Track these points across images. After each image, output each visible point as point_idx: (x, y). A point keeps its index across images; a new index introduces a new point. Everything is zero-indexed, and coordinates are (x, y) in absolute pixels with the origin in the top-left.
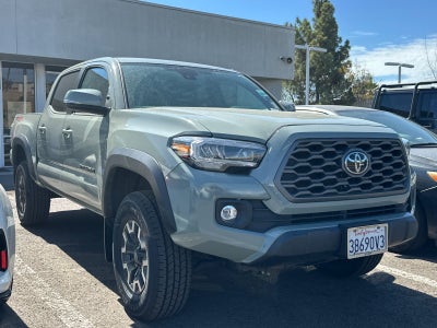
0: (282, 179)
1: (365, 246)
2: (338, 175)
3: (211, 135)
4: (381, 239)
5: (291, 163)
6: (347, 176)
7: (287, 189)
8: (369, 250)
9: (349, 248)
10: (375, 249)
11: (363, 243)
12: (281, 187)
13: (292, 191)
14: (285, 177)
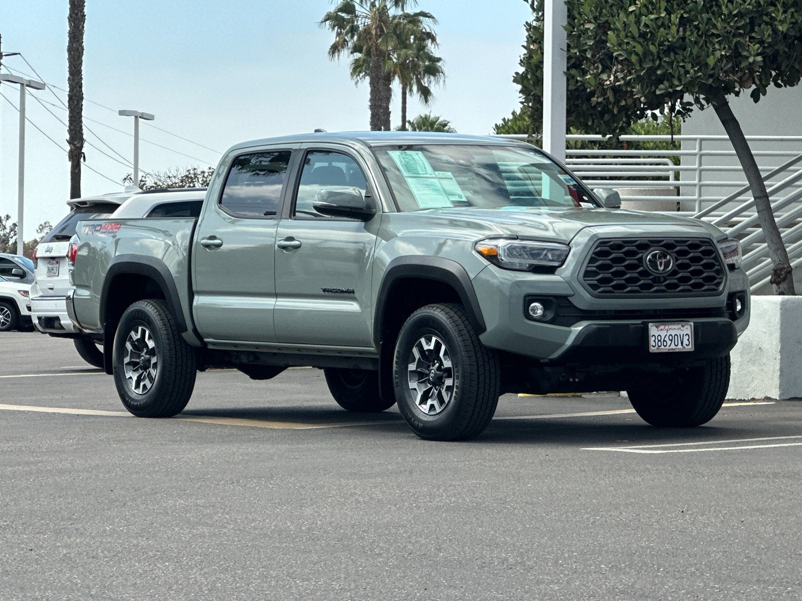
0: (584, 277)
1: (669, 342)
2: (640, 273)
3: (517, 238)
4: (686, 338)
5: (592, 260)
6: (649, 275)
7: (589, 285)
8: (673, 346)
9: (652, 343)
10: (680, 346)
11: (667, 339)
12: (585, 283)
13: (594, 287)
14: (587, 274)
